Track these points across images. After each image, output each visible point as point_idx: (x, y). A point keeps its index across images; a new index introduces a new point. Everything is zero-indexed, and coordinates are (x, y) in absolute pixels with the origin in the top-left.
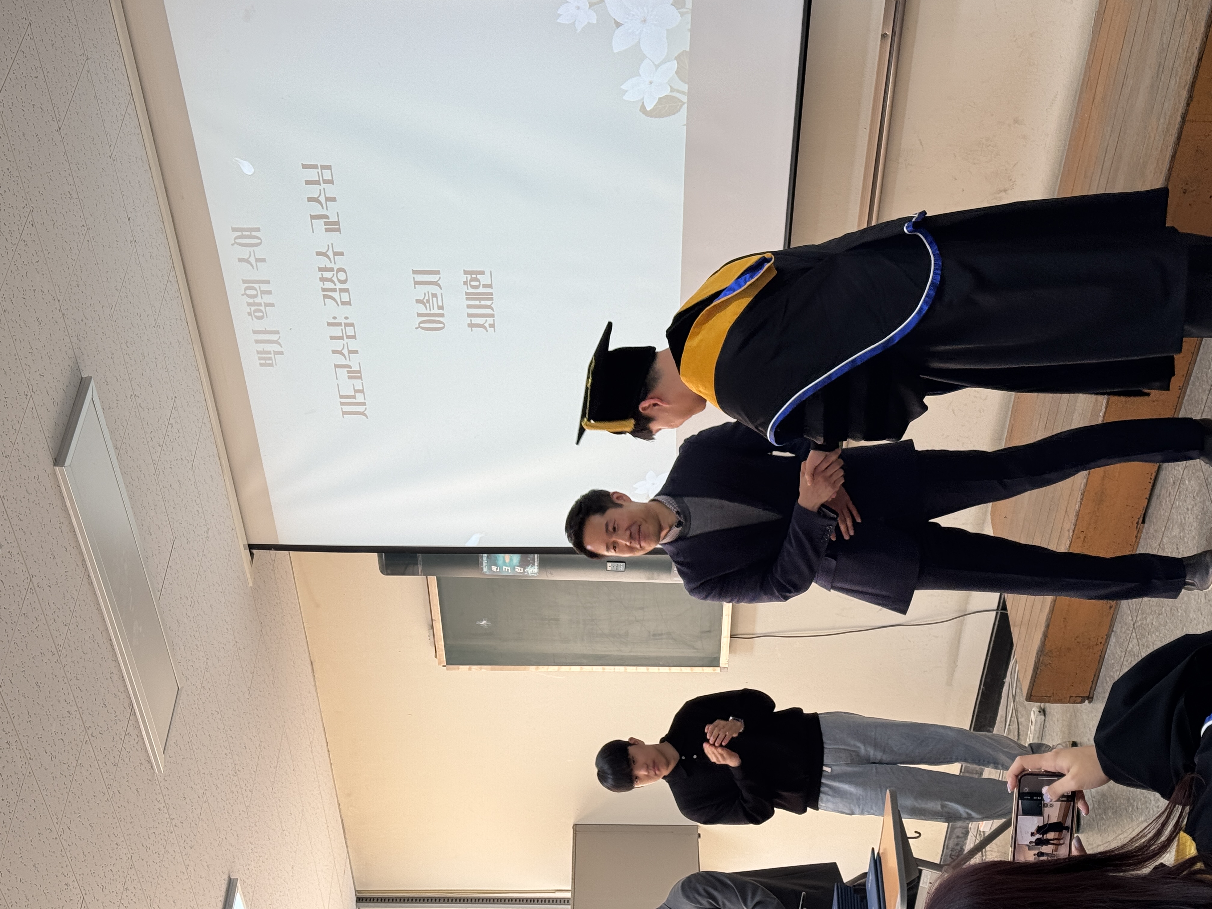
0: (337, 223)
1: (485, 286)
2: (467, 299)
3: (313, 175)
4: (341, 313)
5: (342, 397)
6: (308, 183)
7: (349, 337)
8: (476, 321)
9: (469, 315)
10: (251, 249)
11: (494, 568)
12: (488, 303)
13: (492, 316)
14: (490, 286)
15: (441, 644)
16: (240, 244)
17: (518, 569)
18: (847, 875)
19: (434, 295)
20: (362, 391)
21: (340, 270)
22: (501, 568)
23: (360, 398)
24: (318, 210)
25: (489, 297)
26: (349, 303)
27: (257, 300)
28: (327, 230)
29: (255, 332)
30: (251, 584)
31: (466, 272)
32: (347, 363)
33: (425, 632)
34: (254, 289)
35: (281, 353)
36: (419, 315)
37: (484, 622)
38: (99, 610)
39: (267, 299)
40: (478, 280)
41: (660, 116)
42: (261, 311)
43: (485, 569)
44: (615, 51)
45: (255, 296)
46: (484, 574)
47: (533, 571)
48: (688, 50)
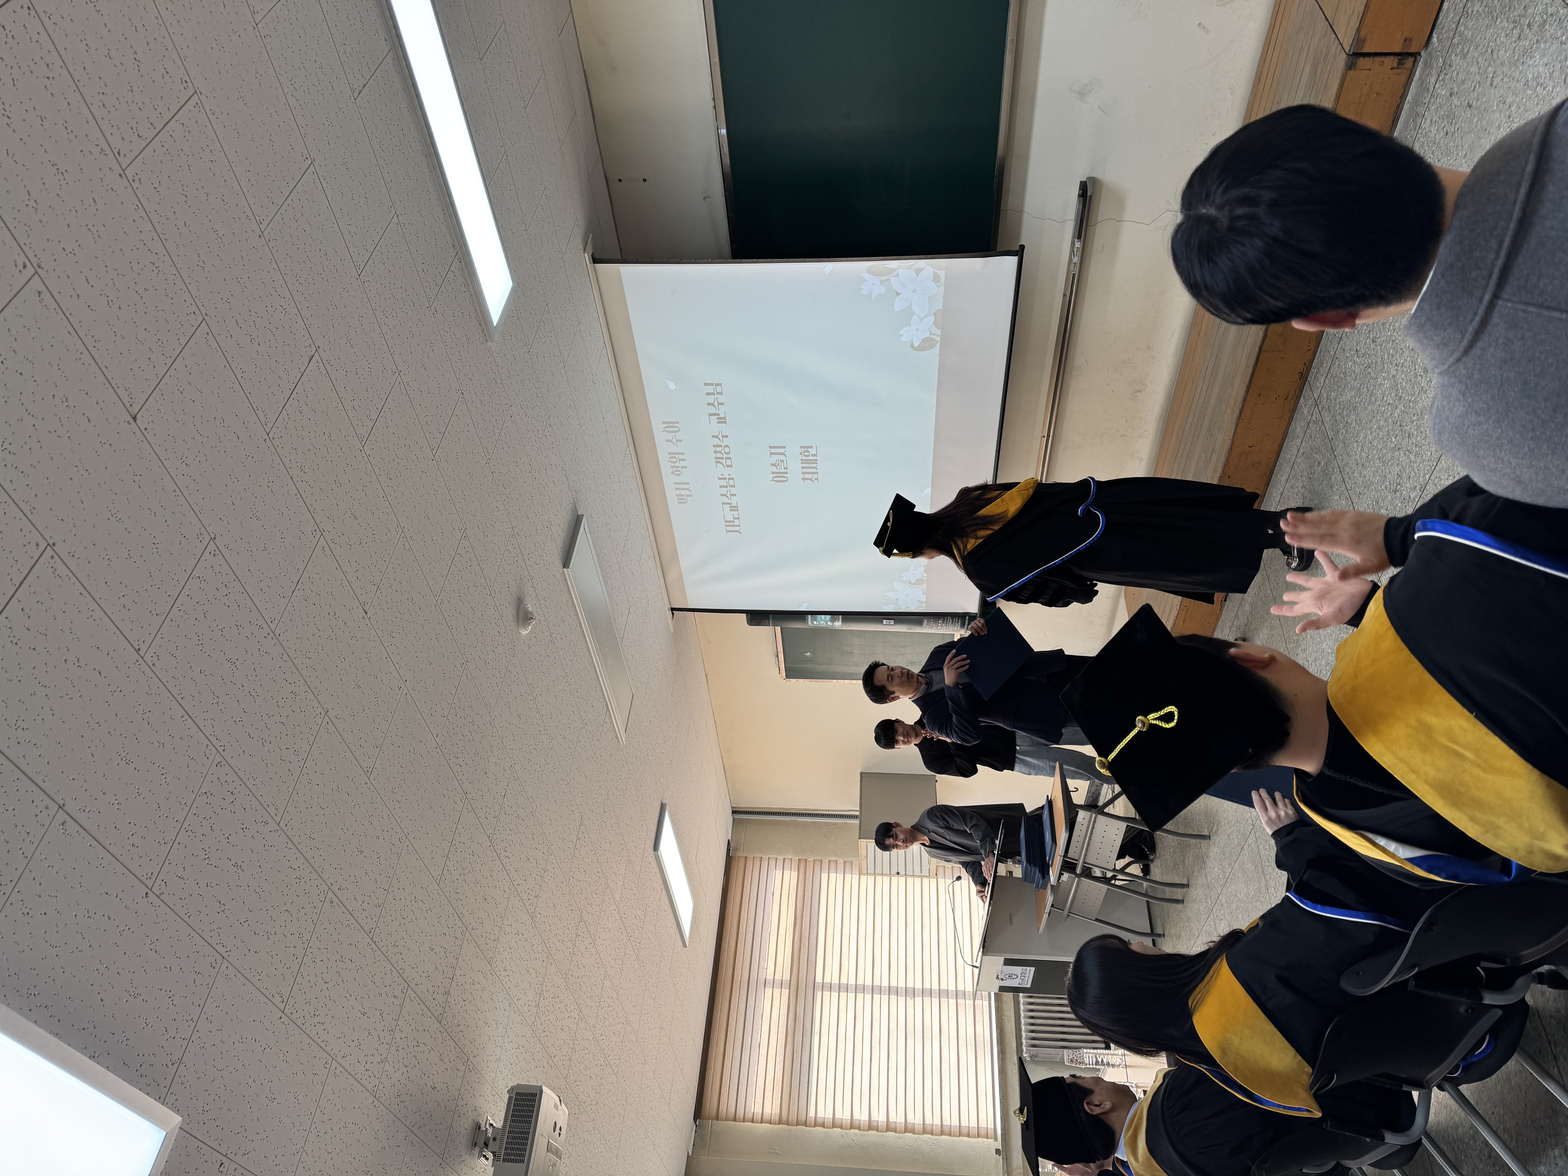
0: (725, 418)
1: (813, 455)
2: (802, 463)
3: (710, 389)
4: (726, 472)
5: (726, 522)
6: (707, 394)
7: (731, 486)
8: (807, 476)
9: (803, 473)
10: (674, 434)
11: (815, 622)
12: (815, 465)
13: (817, 473)
14: (816, 455)
15: (783, 666)
16: (666, 431)
17: (829, 623)
18: (1029, 809)
19: (782, 461)
20: (738, 518)
21: (727, 446)
22: (819, 623)
23: (737, 522)
24: (712, 410)
25: (815, 462)
26: (731, 466)
27: (677, 464)
28: (718, 422)
29: (675, 483)
30: (672, 632)
31: (801, 447)
32: (730, 501)
33: (774, 659)
34: (675, 458)
35: (691, 496)
36: (773, 473)
37: (808, 654)
38: (589, 651)
39: (682, 463)
40: (809, 452)
41: (923, 350)
42: (679, 471)
43: (810, 623)
44: (896, 310)
45: (676, 462)
46: (809, 626)
47: (838, 624)
48: (941, 308)
